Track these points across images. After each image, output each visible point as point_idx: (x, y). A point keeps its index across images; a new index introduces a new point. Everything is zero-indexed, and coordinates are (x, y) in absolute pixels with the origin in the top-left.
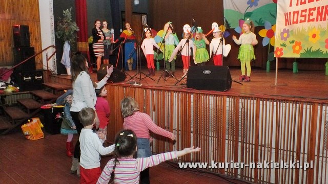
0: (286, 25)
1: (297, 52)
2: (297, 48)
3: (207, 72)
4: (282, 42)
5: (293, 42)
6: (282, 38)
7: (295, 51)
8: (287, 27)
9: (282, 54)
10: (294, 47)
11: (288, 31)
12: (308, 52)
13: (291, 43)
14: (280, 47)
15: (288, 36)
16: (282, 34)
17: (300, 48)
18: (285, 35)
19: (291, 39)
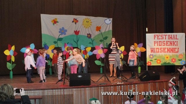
0: (151, 52)
1: (159, 63)
2: (159, 62)
3: (80, 76)
4: (151, 59)
5: (156, 59)
6: (150, 58)
7: (158, 63)
8: (152, 53)
9: (151, 64)
10: (157, 62)
11: (153, 55)
12: (165, 63)
13: (155, 60)
14: (150, 61)
15: (153, 57)
16: (150, 56)
17: (160, 62)
18: (151, 56)
19: (155, 58)
